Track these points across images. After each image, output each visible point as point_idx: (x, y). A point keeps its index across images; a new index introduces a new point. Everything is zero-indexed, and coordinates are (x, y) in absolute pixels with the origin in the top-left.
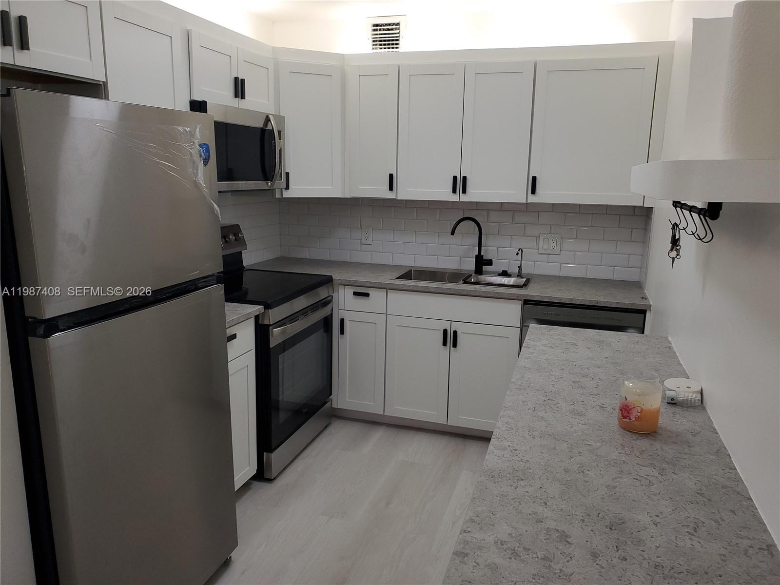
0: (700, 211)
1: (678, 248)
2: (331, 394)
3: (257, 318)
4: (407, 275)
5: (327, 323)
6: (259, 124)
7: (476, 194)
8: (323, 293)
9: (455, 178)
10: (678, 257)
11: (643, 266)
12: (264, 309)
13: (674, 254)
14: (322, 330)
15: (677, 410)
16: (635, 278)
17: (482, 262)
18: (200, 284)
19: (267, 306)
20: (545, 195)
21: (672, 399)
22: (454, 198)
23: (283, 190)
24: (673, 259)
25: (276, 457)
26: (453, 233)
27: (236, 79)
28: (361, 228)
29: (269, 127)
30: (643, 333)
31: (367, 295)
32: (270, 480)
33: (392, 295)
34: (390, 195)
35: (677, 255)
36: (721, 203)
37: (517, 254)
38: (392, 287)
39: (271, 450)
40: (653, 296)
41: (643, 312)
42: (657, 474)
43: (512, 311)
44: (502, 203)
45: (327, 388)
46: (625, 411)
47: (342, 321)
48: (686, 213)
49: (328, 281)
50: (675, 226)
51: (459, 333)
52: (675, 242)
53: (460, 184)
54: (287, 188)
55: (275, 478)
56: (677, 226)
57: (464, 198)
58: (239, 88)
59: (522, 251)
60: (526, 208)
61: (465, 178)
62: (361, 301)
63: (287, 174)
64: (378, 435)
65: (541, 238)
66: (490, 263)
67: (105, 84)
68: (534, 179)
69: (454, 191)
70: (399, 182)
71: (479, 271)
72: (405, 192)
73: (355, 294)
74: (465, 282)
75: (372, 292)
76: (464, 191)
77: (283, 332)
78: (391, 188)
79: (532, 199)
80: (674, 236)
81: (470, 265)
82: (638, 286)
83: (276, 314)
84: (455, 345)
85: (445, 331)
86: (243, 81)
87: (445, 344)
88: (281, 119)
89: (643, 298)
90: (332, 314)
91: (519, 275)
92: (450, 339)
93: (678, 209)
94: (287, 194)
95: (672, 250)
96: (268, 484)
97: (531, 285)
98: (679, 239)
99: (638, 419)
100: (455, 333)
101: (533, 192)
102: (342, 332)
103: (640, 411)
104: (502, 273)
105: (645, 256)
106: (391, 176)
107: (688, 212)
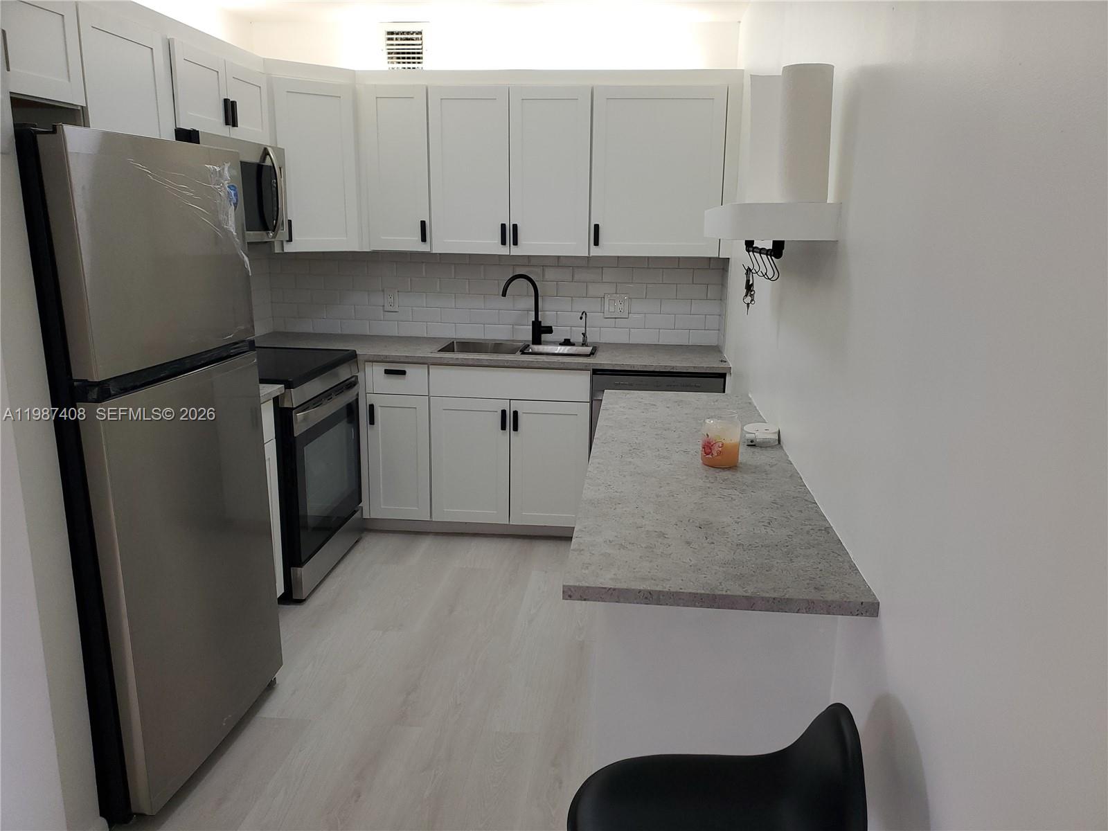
0: (768, 252)
1: (752, 293)
2: (360, 501)
3: (276, 400)
4: (449, 348)
5: (351, 411)
6: (254, 158)
7: (529, 246)
8: (344, 373)
9: (503, 226)
10: (753, 302)
11: (721, 329)
12: (285, 388)
13: (748, 299)
14: (346, 420)
15: (756, 450)
16: (714, 342)
17: (540, 331)
18: (232, 351)
19: (289, 385)
20: (610, 247)
21: (752, 441)
22: (504, 251)
23: (285, 243)
24: (748, 304)
25: (305, 573)
26: (504, 294)
27: (226, 101)
28: (383, 291)
29: (268, 162)
31: (403, 373)
32: (300, 602)
33: (434, 371)
34: (423, 248)
35: (752, 300)
36: (784, 241)
37: (581, 318)
38: (435, 361)
39: (300, 564)
40: (732, 359)
41: (723, 376)
42: (738, 493)
43: (580, 384)
44: (559, 257)
45: (355, 495)
46: (708, 447)
47: (372, 407)
48: (757, 255)
49: (351, 357)
50: (749, 271)
51: (520, 414)
52: (749, 287)
53: (509, 234)
54: (290, 240)
55: (305, 600)
56: (751, 270)
57: (515, 251)
58: (230, 113)
59: (586, 314)
60: (588, 263)
61: (515, 227)
62: (395, 381)
63: (290, 222)
64: (425, 546)
65: (607, 300)
66: (549, 330)
67: (84, 110)
68: (597, 227)
69: (503, 242)
70: (434, 231)
71: (537, 340)
72: (441, 243)
73: (387, 372)
74: (523, 353)
75: (407, 368)
76: (515, 243)
77: (305, 419)
78: (424, 239)
79: (596, 252)
80: (748, 281)
81: (526, 334)
82: (716, 350)
83: (297, 396)
84: (516, 429)
85: (504, 412)
86: (234, 104)
87: (503, 427)
88: (281, 152)
89: (722, 361)
90: (357, 400)
91: (584, 344)
92: (510, 421)
93: (751, 253)
94: (289, 248)
95: (746, 296)
96: (299, 606)
97: (598, 354)
98: (752, 284)
99: (720, 453)
100: (516, 413)
101: (596, 243)
102: (372, 421)
103: (721, 446)
104: (564, 342)
105: (722, 316)
106: (423, 223)
107: (759, 254)
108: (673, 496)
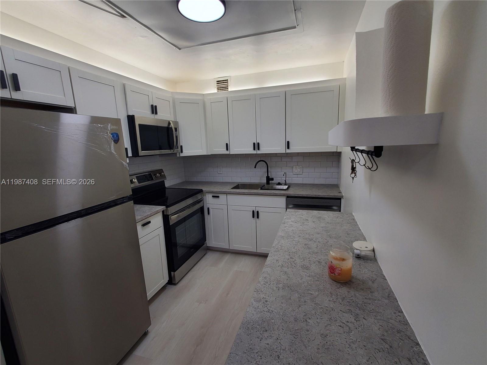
0: (368, 153)
1: (355, 172)
2: (206, 241)
3: (163, 212)
4: (237, 187)
5: (202, 209)
6: (166, 125)
7: (264, 150)
8: (199, 197)
9: (254, 144)
10: (356, 177)
11: (339, 178)
12: (166, 208)
13: (353, 175)
14: (200, 213)
15: (361, 262)
16: (335, 183)
17: (269, 179)
18: (118, 202)
20: (295, 149)
21: (358, 255)
22: (255, 152)
23: (180, 153)
24: (353, 178)
25: (177, 274)
26: (255, 167)
27: (152, 106)
28: (217, 167)
29: (170, 126)
30: (340, 211)
31: (218, 197)
32: (175, 284)
33: (229, 197)
34: (227, 152)
35: (355, 175)
36: (382, 147)
37: (284, 175)
38: (228, 193)
39: (174, 271)
40: (344, 191)
41: (340, 199)
43: (282, 201)
44: (276, 153)
45: (203, 238)
46: (332, 269)
47: (208, 209)
48: (359, 154)
49: (201, 191)
50: (353, 161)
51: (259, 212)
52: (353, 169)
53: (256, 146)
54: (182, 152)
55: (178, 283)
56: (354, 161)
57: (259, 152)
58: (154, 110)
59: (286, 173)
60: (287, 155)
61: (258, 143)
62: (216, 200)
63: (181, 147)
64: (227, 257)
65: (294, 167)
66: (272, 179)
67: (75, 108)
68: (288, 142)
69: (254, 149)
70: (231, 147)
71: (268, 183)
72: (234, 151)
73: (213, 196)
74: (261, 189)
75: (221, 196)
76: (259, 149)
77: (178, 216)
78: (227, 149)
79: (288, 151)
80: (353, 166)
81: (264, 181)
82: (336, 186)
83: (172, 209)
84: (258, 217)
85: (253, 211)
86: (156, 106)
87: (253, 217)
88: (176, 123)
89: (339, 192)
90: (203, 206)
91: (285, 184)
92: (256, 215)
93: (354, 152)
94: (182, 155)
95: (352, 173)
96: (174, 286)
97: (290, 188)
98: (355, 167)
99: (339, 274)
100: (258, 212)
101: (288, 148)
102: (209, 214)
103: (340, 270)
104: (278, 184)
105: (339, 173)
106: (227, 144)
107: (360, 153)
108: (306, 320)
